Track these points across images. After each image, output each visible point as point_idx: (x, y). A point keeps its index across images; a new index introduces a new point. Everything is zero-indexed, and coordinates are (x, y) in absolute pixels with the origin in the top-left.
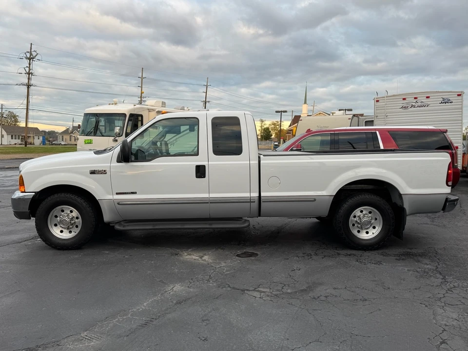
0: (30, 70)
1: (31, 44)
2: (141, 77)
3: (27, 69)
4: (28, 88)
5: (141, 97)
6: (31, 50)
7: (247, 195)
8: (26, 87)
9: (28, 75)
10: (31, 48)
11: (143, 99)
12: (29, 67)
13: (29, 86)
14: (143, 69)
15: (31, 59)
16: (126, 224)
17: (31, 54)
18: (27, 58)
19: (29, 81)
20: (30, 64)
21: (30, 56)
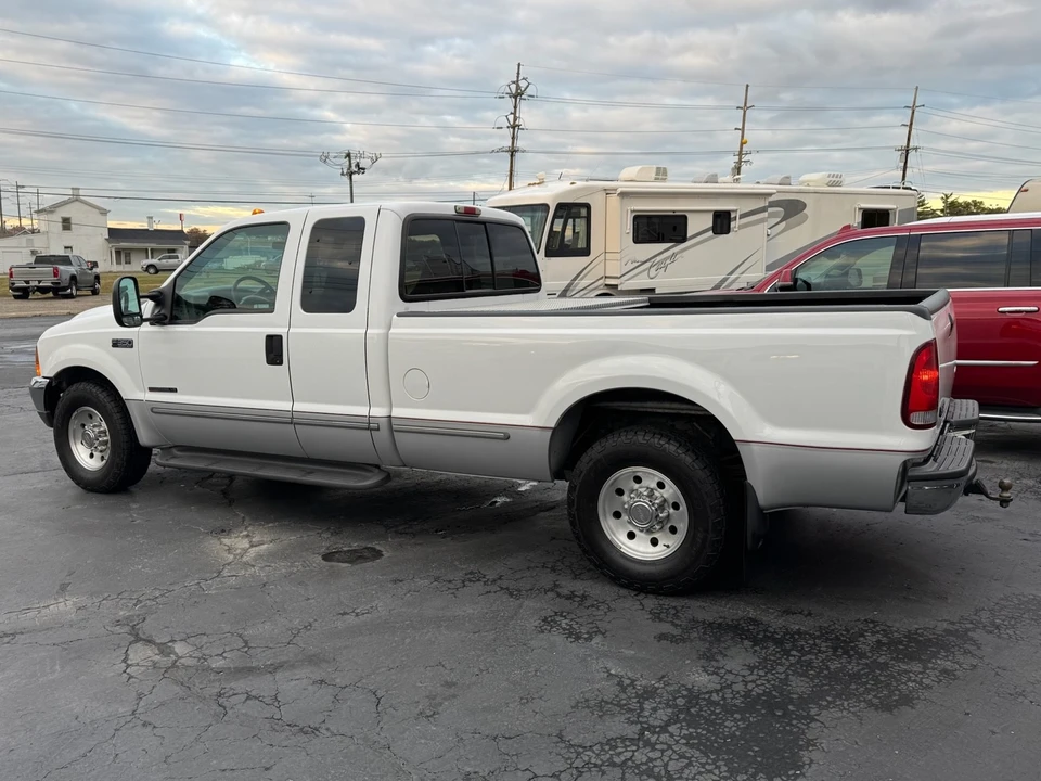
0: (515, 120)
1: (519, 65)
2: (743, 105)
3: (511, 118)
4: (512, 156)
5: (740, 154)
6: (518, 77)
7: (362, 411)
8: (508, 155)
9: (511, 130)
10: (518, 73)
11: (745, 158)
12: (514, 113)
13: (513, 152)
14: (747, 86)
15: (517, 95)
16: (179, 453)
17: (518, 87)
18: (511, 95)
19: (513, 143)
20: (515, 107)
21: (517, 90)
